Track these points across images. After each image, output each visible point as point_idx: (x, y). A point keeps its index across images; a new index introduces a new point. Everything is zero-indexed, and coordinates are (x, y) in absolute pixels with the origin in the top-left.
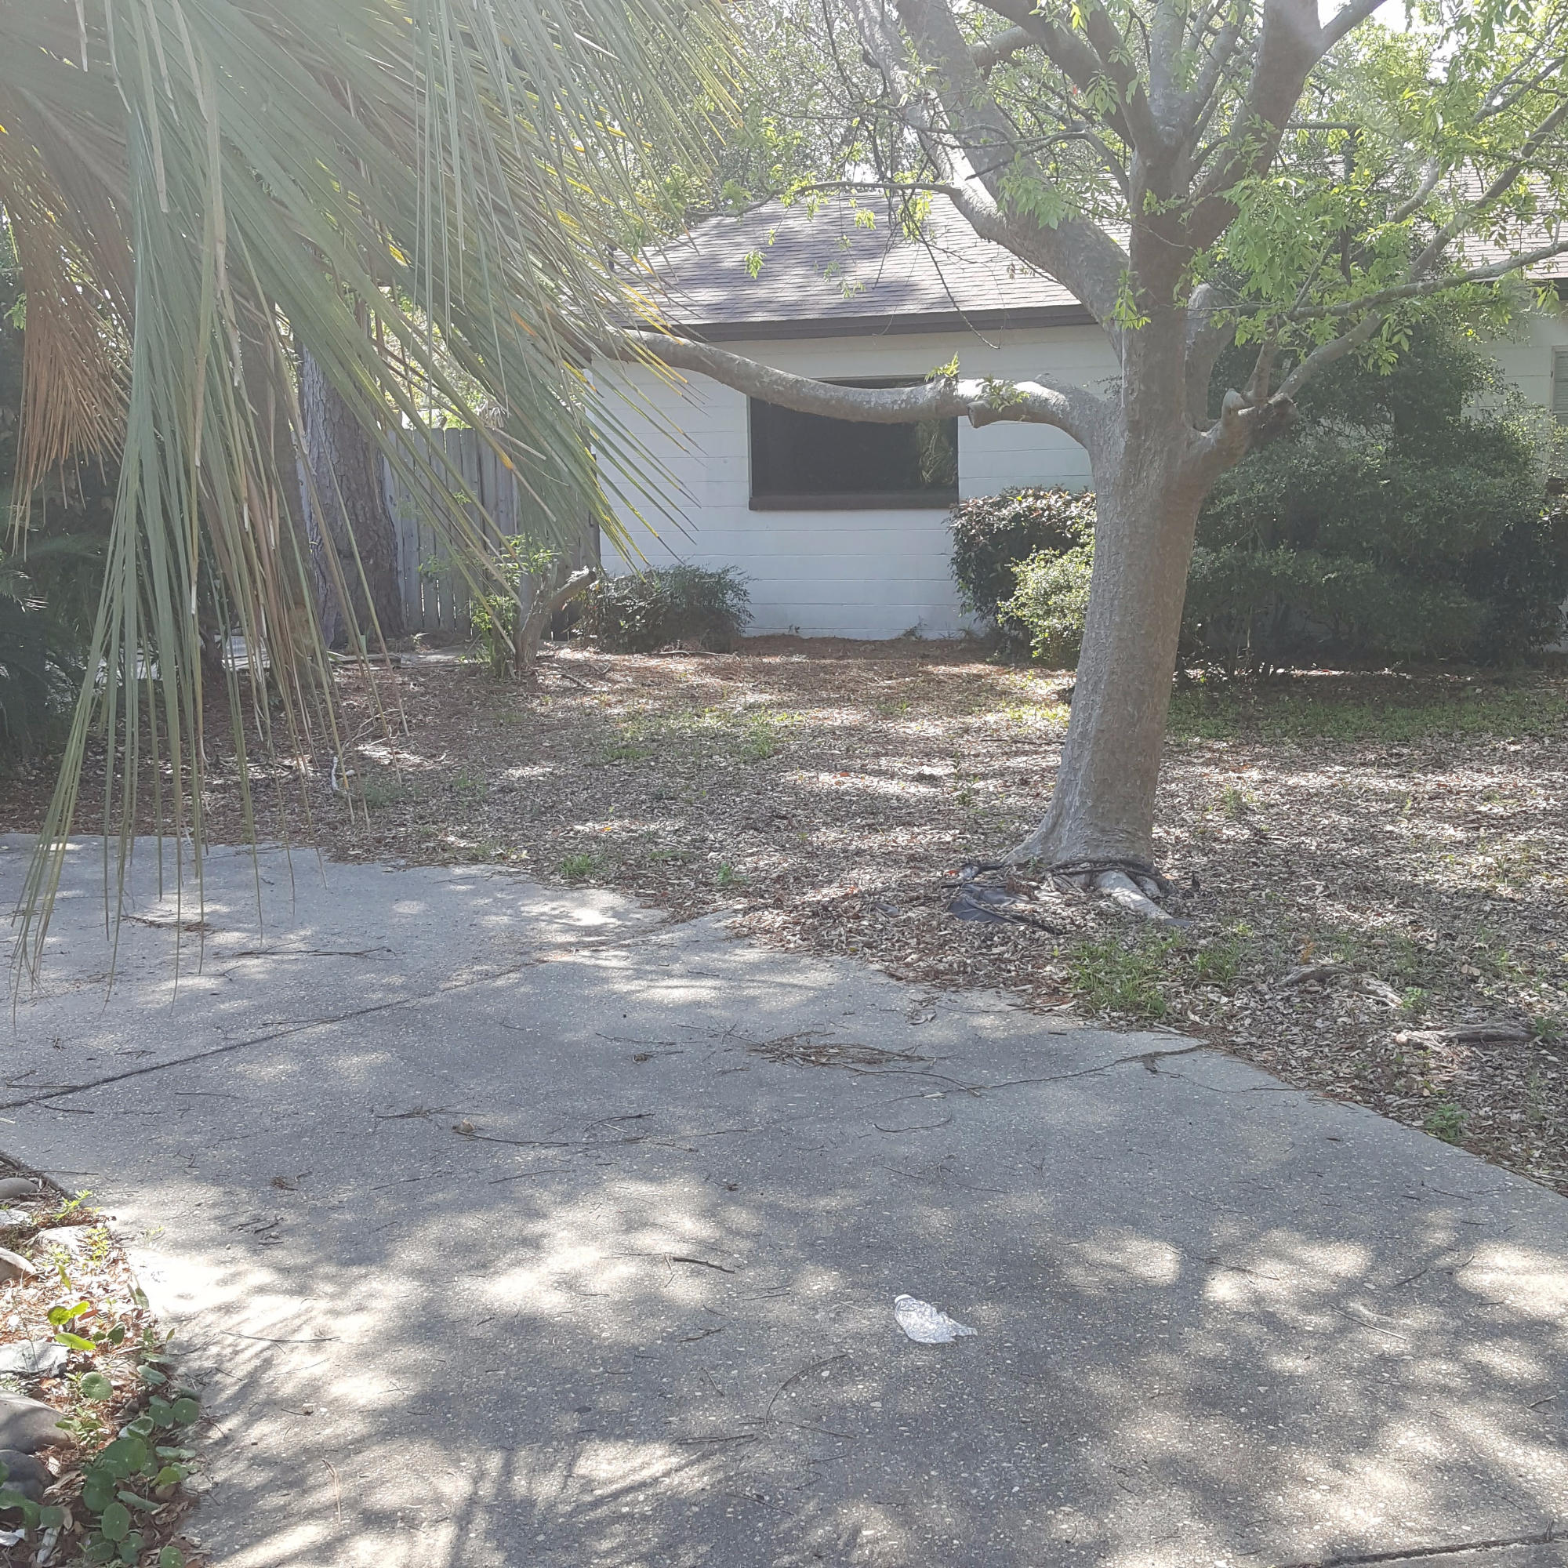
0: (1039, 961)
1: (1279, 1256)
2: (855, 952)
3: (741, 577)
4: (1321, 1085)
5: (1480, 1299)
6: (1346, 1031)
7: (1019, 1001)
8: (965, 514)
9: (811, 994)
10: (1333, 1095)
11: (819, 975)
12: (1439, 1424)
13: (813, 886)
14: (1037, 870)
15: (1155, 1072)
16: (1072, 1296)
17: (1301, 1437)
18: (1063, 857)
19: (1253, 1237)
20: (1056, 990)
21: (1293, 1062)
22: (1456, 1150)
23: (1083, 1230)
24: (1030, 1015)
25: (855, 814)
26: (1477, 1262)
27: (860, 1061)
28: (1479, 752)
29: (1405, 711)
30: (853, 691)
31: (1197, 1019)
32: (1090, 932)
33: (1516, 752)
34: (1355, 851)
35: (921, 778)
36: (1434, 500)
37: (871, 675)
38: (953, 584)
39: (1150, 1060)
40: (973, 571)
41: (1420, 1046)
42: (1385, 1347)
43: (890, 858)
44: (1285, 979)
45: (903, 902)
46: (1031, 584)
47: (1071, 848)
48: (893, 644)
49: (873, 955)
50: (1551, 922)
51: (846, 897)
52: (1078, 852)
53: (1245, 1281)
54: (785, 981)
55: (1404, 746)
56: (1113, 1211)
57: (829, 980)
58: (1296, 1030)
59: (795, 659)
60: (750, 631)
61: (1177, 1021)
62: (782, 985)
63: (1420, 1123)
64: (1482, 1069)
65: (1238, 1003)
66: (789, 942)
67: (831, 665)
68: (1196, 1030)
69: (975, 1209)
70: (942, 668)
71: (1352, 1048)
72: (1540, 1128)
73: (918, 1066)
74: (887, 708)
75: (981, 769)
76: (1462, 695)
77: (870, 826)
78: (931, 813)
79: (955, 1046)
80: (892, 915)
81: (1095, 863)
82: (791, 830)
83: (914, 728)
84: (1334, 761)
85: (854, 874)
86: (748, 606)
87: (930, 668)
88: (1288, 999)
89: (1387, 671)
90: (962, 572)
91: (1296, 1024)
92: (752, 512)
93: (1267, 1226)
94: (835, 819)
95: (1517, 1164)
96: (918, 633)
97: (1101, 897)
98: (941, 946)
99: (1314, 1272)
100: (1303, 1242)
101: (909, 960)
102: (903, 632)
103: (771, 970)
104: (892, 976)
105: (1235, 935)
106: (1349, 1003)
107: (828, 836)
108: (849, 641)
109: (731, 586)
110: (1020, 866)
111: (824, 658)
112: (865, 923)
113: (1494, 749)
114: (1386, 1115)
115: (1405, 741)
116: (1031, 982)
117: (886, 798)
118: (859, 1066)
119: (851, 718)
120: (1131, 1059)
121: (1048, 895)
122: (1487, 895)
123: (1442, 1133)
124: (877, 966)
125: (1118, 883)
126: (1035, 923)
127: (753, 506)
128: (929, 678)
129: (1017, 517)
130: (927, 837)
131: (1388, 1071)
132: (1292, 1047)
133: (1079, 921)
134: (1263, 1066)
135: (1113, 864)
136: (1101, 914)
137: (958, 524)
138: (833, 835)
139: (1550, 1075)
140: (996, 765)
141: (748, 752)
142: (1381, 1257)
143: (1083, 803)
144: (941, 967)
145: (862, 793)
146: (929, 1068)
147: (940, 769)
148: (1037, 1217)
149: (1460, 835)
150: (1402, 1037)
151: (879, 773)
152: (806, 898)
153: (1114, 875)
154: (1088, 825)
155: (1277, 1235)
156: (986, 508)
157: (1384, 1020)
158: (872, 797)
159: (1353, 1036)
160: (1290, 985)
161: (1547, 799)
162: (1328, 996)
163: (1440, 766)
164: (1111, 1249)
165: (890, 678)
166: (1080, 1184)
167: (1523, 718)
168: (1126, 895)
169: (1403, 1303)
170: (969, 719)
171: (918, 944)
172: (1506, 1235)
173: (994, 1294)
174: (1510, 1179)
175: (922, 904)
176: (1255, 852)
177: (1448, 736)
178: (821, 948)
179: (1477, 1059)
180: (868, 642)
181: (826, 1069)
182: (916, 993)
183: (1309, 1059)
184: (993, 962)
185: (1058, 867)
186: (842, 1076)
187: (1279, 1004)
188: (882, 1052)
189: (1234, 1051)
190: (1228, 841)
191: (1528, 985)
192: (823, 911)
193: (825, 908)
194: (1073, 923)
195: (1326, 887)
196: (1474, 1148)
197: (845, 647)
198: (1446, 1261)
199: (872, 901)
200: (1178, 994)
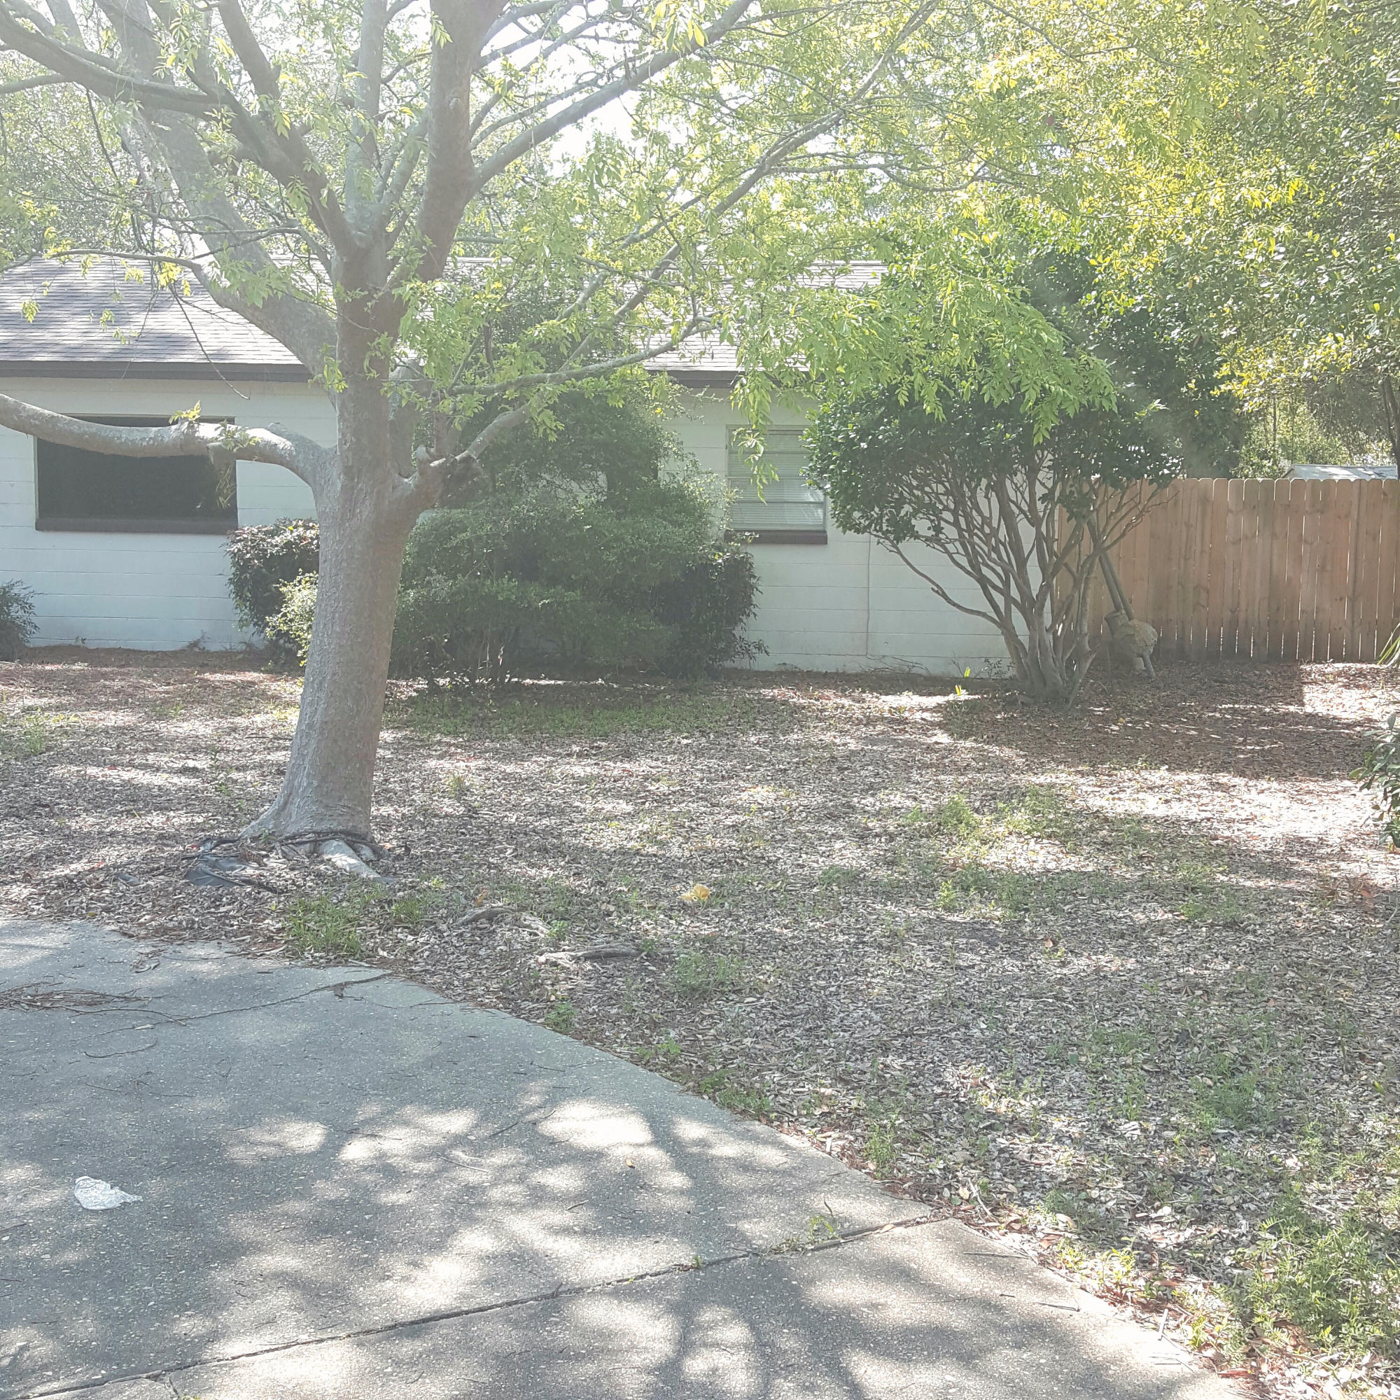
0: (258, 917)
1: (406, 1123)
2: (94, 916)
3: (26, 592)
4: (474, 997)
5: (552, 1141)
6: (502, 956)
7: (237, 949)
8: (240, 541)
9: (46, 953)
10: (482, 1005)
11: (55, 938)
12: (497, 1229)
13: (63, 862)
14: (268, 842)
15: (341, 997)
16: (232, 1168)
17: (390, 1245)
18: (292, 830)
19: (390, 1112)
20: (270, 939)
21: (456, 983)
22: (564, 1037)
23: (251, 1120)
24: (244, 960)
25: (117, 802)
26: (557, 1114)
27: (81, 1004)
28: (660, 746)
29: (608, 713)
30: (131, 696)
31: (385, 954)
32: (308, 890)
33: (687, 745)
34: (545, 821)
35: (185, 771)
36: (627, 544)
37: (149, 682)
38: (231, 602)
39: (339, 989)
40: (249, 590)
41: (555, 964)
42: (471, 1179)
43: (141, 838)
44: (461, 920)
45: (144, 873)
46: (297, 602)
47: (300, 821)
48: (174, 654)
49: (109, 918)
50: (680, 871)
51: (92, 870)
52: (305, 825)
53: (374, 1143)
54: (24, 942)
55: (603, 740)
56: (280, 1103)
57: (66, 940)
58: (463, 958)
59: (77, 667)
60: (35, 641)
61: (369, 957)
62: (22, 946)
63: (542, 1020)
64: (598, 978)
65: (421, 940)
66: (33, 910)
67: (112, 672)
68: (383, 962)
69: (162, 1111)
70: (218, 676)
71: (503, 969)
72: (630, 1018)
73: (132, 1005)
74: (160, 710)
75: (243, 761)
76: (655, 700)
77: (128, 812)
78: (189, 800)
79: (171, 988)
80: (131, 884)
81: (318, 833)
82: (52, 817)
83: (185, 728)
84: (547, 753)
85: (103, 851)
86: (34, 619)
87: (207, 676)
88: (461, 935)
89: (600, 681)
90: (239, 593)
91: (465, 953)
92: (39, 533)
93: (403, 1103)
94: (95, 806)
95: (605, 1044)
96: (202, 645)
97: (322, 862)
98: (174, 907)
99: (429, 1132)
100: (428, 1112)
101: (142, 920)
102: (187, 644)
103: (11, 934)
104: (125, 934)
105: (429, 887)
106: (508, 934)
107: (87, 822)
108: (134, 651)
109: (17, 599)
110: (254, 839)
111: (106, 666)
112: (107, 891)
113: (672, 743)
114: (518, 1017)
115: (605, 737)
116: (250, 933)
117: (149, 788)
118: (80, 1008)
119: (126, 719)
120: (323, 989)
121: (274, 862)
122: (637, 853)
123: (557, 1027)
124: (113, 927)
125: (337, 850)
126: (260, 885)
127: (40, 527)
128: (205, 684)
129: (288, 544)
130: (180, 819)
131: (527, 984)
132: (458, 971)
133: (300, 882)
134: (431, 987)
135: (334, 834)
136: (319, 875)
137: (234, 548)
138: (91, 820)
139: (648, 980)
140: (257, 758)
141: (19, 749)
142: (485, 1118)
143: (310, 784)
144: (170, 925)
145: (127, 784)
146: (144, 1006)
147: (202, 763)
148: (214, 1112)
149: (629, 808)
150: (542, 959)
151: (144, 767)
152: (55, 873)
153: (335, 843)
154: (314, 803)
155: (408, 1110)
156: (260, 535)
157: (532, 948)
158: (135, 787)
159: (507, 959)
160: (465, 924)
161: (702, 780)
162: (494, 931)
163: (628, 755)
164: (270, 1132)
165: (168, 684)
166: (258, 1086)
167: (697, 718)
168: (343, 859)
169: (493, 1148)
170: (238, 720)
171: (154, 906)
172: (584, 1092)
173: (163, 1171)
174: (598, 1054)
175: (162, 874)
176: (465, 824)
177: (638, 732)
178: (61, 914)
179: (597, 971)
180: (153, 653)
181: (49, 1012)
182: (145, 948)
183: (470, 979)
184: (219, 919)
185: (287, 838)
186: (63, 1017)
187: (454, 940)
188: (104, 996)
189: (412, 977)
190: (446, 816)
191: (648, 917)
192: (67, 883)
193: (71, 881)
194: (294, 883)
195: (515, 850)
196: (578, 1036)
197: (126, 657)
198: (535, 1116)
199: (116, 873)
200: (372, 936)
